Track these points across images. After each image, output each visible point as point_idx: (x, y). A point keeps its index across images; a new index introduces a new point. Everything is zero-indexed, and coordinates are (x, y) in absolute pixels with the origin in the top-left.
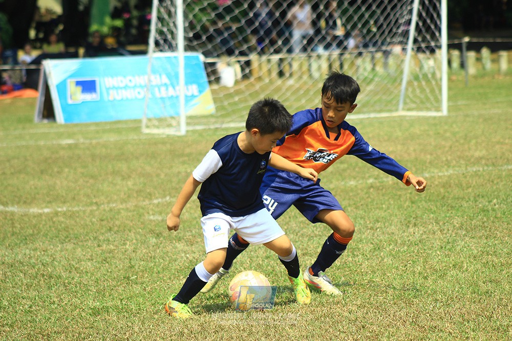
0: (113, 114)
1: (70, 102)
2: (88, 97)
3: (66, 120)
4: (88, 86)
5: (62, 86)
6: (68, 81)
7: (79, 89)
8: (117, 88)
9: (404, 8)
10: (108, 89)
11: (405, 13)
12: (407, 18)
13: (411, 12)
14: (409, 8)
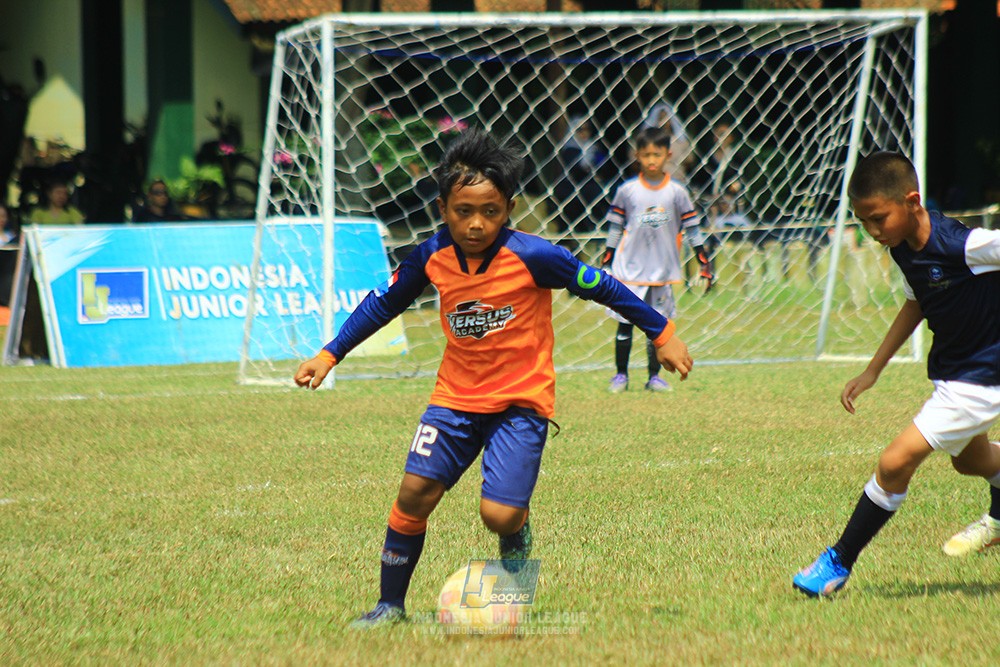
0: (179, 351)
1: (82, 320)
2: (123, 310)
3: (70, 360)
4: (125, 286)
5: (66, 285)
6: (79, 272)
7: (104, 291)
8: (189, 293)
9: (831, 120)
10: (169, 294)
11: (832, 132)
12: (835, 144)
13: (846, 130)
14: (842, 122)
